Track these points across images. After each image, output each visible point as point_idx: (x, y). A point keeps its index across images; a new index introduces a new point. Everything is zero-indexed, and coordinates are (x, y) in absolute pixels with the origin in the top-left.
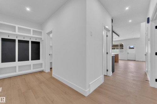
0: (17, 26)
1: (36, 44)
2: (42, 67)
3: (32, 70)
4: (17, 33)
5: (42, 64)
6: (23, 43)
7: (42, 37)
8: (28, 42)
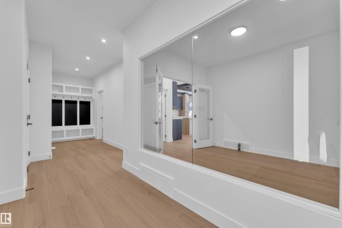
0: (64, 85)
1: (86, 106)
2: (92, 134)
3: (81, 136)
4: (65, 93)
5: (92, 129)
6: (72, 104)
7: (93, 95)
8: (76, 102)
